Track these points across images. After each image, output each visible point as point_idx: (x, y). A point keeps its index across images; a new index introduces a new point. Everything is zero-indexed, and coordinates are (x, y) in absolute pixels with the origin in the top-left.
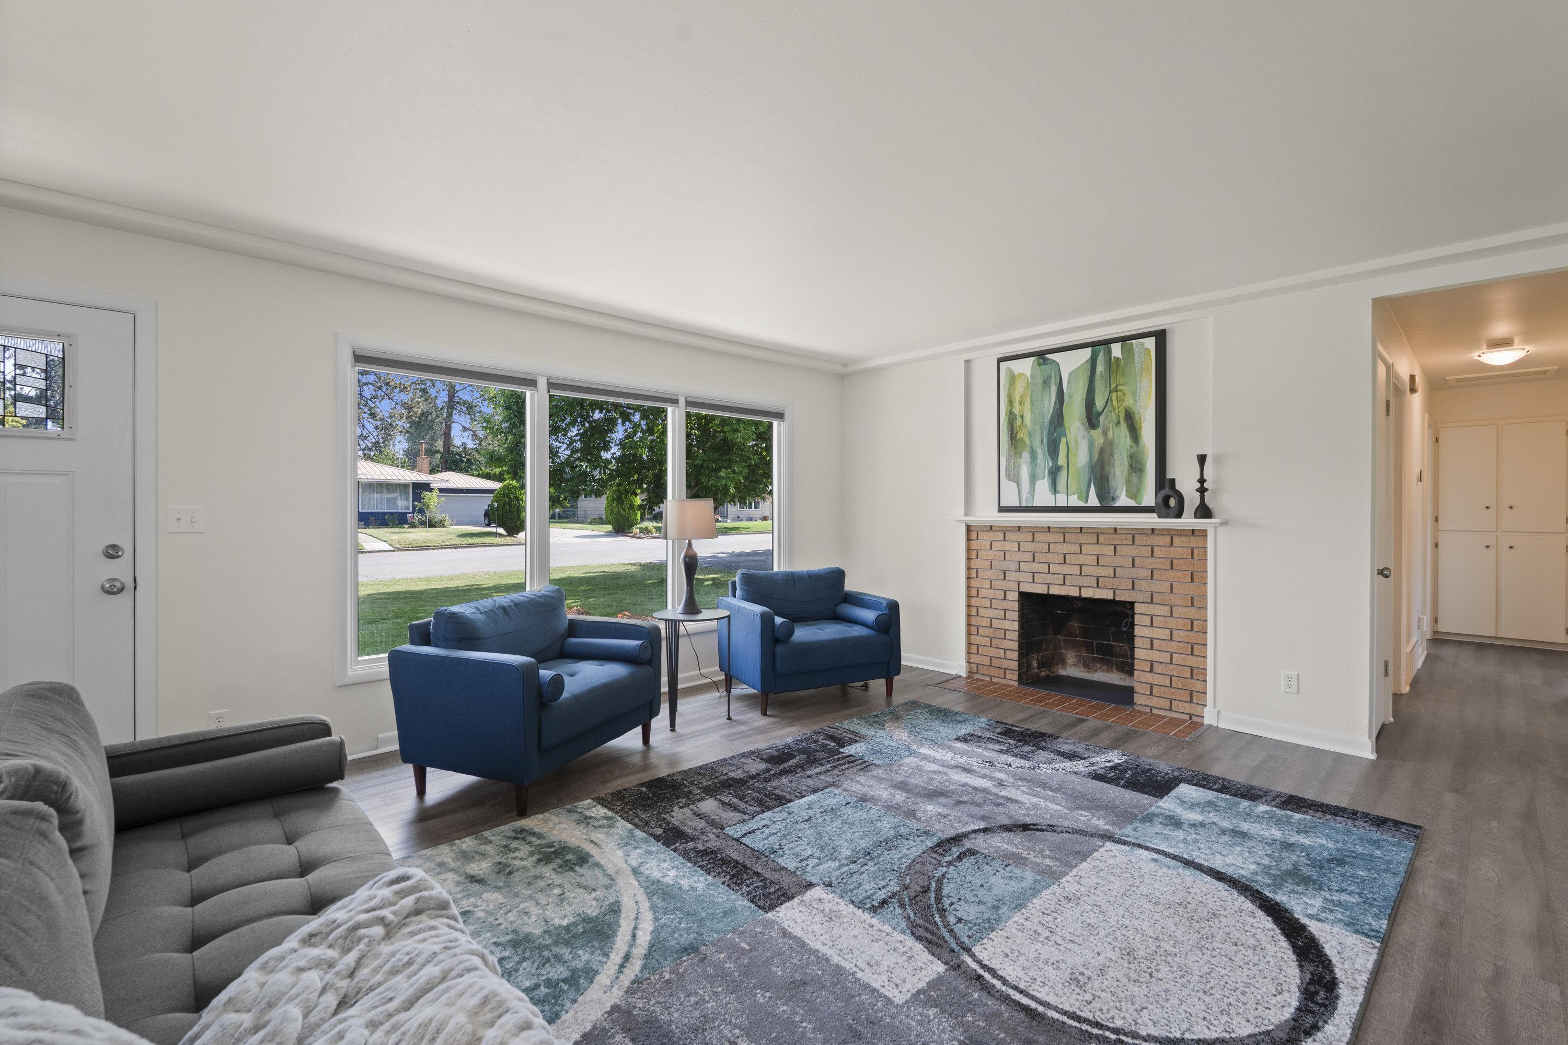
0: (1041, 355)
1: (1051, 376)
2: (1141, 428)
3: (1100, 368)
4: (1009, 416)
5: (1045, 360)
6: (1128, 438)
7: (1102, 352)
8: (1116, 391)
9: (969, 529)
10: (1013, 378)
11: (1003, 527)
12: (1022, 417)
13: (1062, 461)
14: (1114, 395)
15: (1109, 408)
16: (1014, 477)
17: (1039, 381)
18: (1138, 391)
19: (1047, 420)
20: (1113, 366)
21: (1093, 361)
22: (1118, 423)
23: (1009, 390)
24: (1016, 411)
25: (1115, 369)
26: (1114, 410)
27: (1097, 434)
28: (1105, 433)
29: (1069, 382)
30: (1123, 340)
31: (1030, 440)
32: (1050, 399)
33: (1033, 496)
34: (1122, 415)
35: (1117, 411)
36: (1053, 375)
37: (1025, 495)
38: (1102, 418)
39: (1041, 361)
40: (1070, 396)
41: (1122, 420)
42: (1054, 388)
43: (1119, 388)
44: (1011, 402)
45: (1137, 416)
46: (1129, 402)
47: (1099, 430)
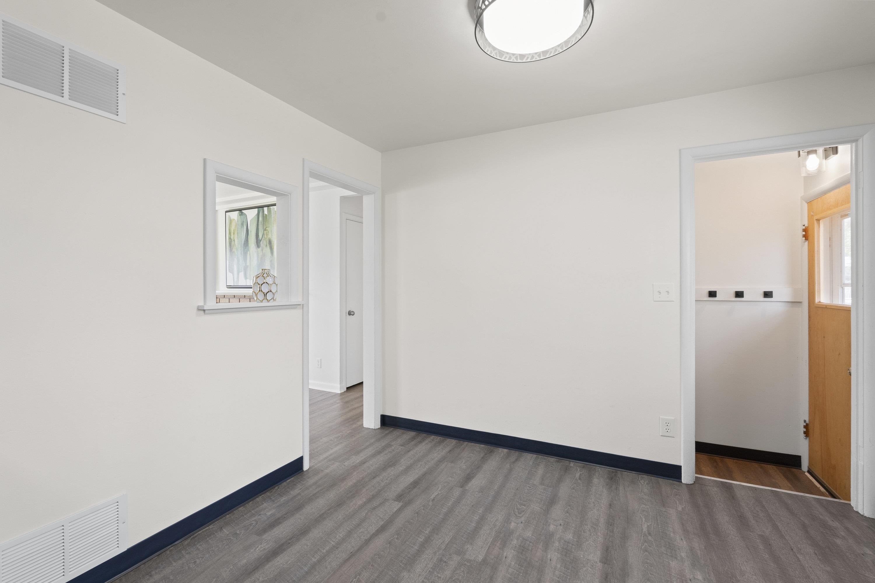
0: (240, 210)
1: (244, 221)
2: (274, 248)
3: (260, 219)
4: (230, 240)
5: (242, 213)
6: (270, 252)
7: (261, 211)
8: (266, 230)
10: (231, 221)
11: (229, 296)
12: (234, 241)
13: (248, 264)
14: (265, 232)
15: (263, 238)
16: (232, 271)
17: (240, 223)
18: (273, 231)
19: (243, 242)
20: (265, 217)
21: (258, 214)
22: (266, 246)
23: (230, 226)
24: (232, 237)
25: (265, 220)
26: (265, 239)
27: (260, 249)
28: (262, 250)
29: (250, 225)
30: (268, 206)
31: (237, 251)
32: (244, 232)
33: (238, 280)
34: (268, 242)
35: (266, 240)
36: (245, 221)
37: (235, 280)
38: (261, 242)
39: (241, 213)
40: (251, 232)
41: (268, 244)
42: (245, 227)
43: (267, 229)
44: (230, 233)
46: (270, 236)
47: (260, 248)
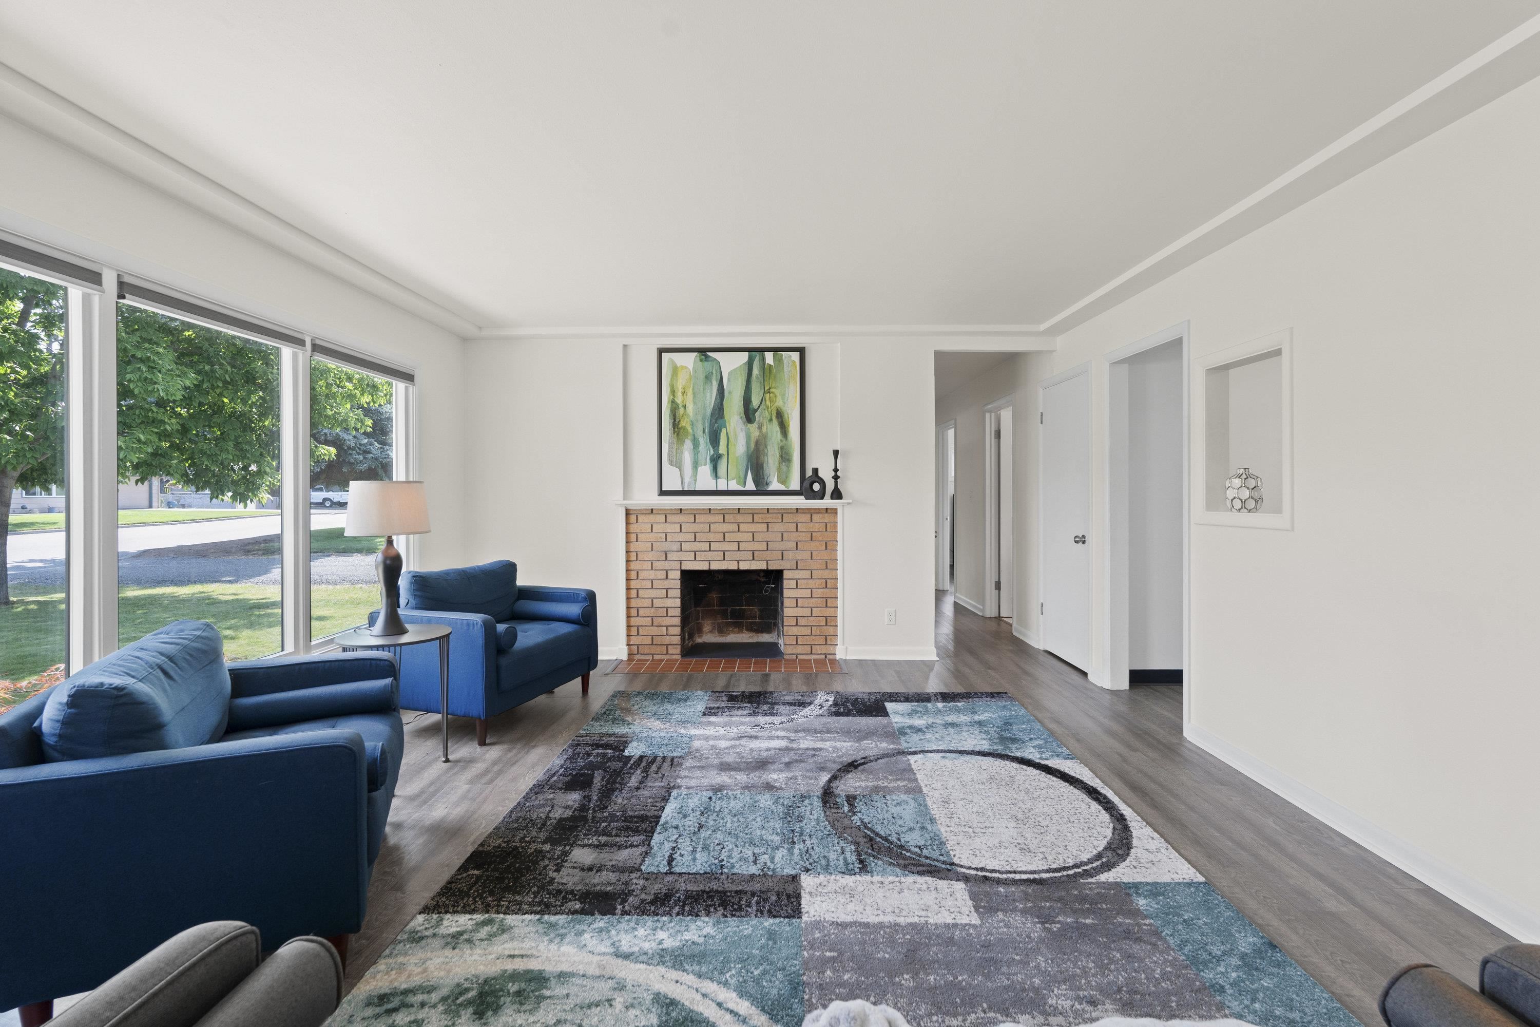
0: (703, 352)
1: (712, 373)
2: (788, 423)
3: (756, 371)
4: (672, 405)
5: (707, 357)
6: (779, 433)
7: (758, 357)
8: (769, 392)
9: (628, 513)
10: (675, 370)
11: (665, 510)
12: (685, 407)
13: (722, 449)
14: (767, 396)
15: (763, 406)
16: (679, 465)
17: (701, 376)
18: (786, 395)
19: (709, 411)
20: (766, 371)
21: (750, 364)
22: (771, 420)
23: (672, 380)
24: (679, 400)
25: (768, 374)
26: (768, 408)
27: (753, 427)
28: (760, 428)
29: (729, 380)
30: (775, 350)
31: (692, 428)
32: (711, 393)
33: (695, 481)
34: (774, 414)
35: (770, 410)
36: (714, 372)
37: (687, 479)
38: (757, 414)
39: (703, 357)
40: (730, 393)
41: (774, 418)
42: (715, 384)
43: (771, 390)
44: (673, 392)
45: (786, 416)
46: (779, 403)
47: (755, 425)
